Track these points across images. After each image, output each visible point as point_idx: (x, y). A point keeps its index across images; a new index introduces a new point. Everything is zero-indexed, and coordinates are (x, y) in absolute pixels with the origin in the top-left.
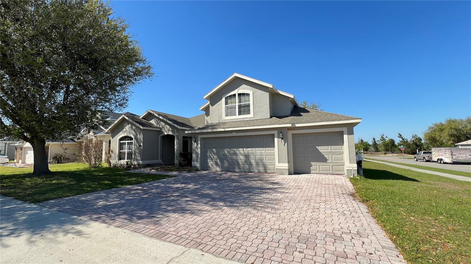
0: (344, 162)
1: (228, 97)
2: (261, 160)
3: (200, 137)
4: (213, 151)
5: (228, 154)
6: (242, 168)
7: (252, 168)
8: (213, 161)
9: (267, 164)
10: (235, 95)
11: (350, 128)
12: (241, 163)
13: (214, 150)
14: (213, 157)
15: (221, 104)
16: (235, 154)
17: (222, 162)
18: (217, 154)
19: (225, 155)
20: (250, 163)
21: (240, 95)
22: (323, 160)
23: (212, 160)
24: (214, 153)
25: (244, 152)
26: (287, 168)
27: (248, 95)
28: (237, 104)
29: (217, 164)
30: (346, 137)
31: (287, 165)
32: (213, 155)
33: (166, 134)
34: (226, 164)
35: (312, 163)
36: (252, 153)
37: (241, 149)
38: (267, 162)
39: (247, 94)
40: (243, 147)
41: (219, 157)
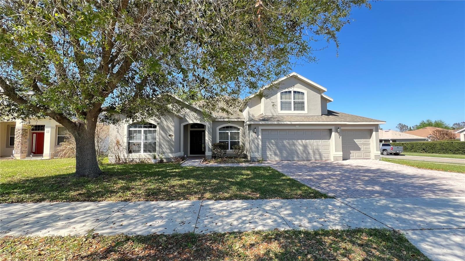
0: (370, 151)
1: (283, 92)
2: (318, 150)
3: (260, 128)
4: (272, 143)
5: (288, 145)
6: (300, 157)
7: (310, 157)
8: (271, 152)
9: (322, 153)
10: (290, 92)
11: (377, 128)
12: (300, 153)
13: (273, 141)
14: (272, 148)
15: (277, 98)
16: (294, 145)
17: (281, 152)
18: (276, 145)
19: (284, 146)
20: (308, 152)
21: (295, 92)
22: (358, 149)
23: (270, 150)
24: (273, 144)
25: (303, 144)
26: (342, 156)
27: (303, 93)
28: (292, 101)
29: (276, 154)
30: (374, 133)
31: (341, 153)
32: (272, 145)
33: (191, 122)
34: (285, 154)
35: (351, 152)
36: (310, 144)
37: (300, 141)
38: (323, 152)
39: (301, 93)
40: (301, 139)
41: (278, 148)
